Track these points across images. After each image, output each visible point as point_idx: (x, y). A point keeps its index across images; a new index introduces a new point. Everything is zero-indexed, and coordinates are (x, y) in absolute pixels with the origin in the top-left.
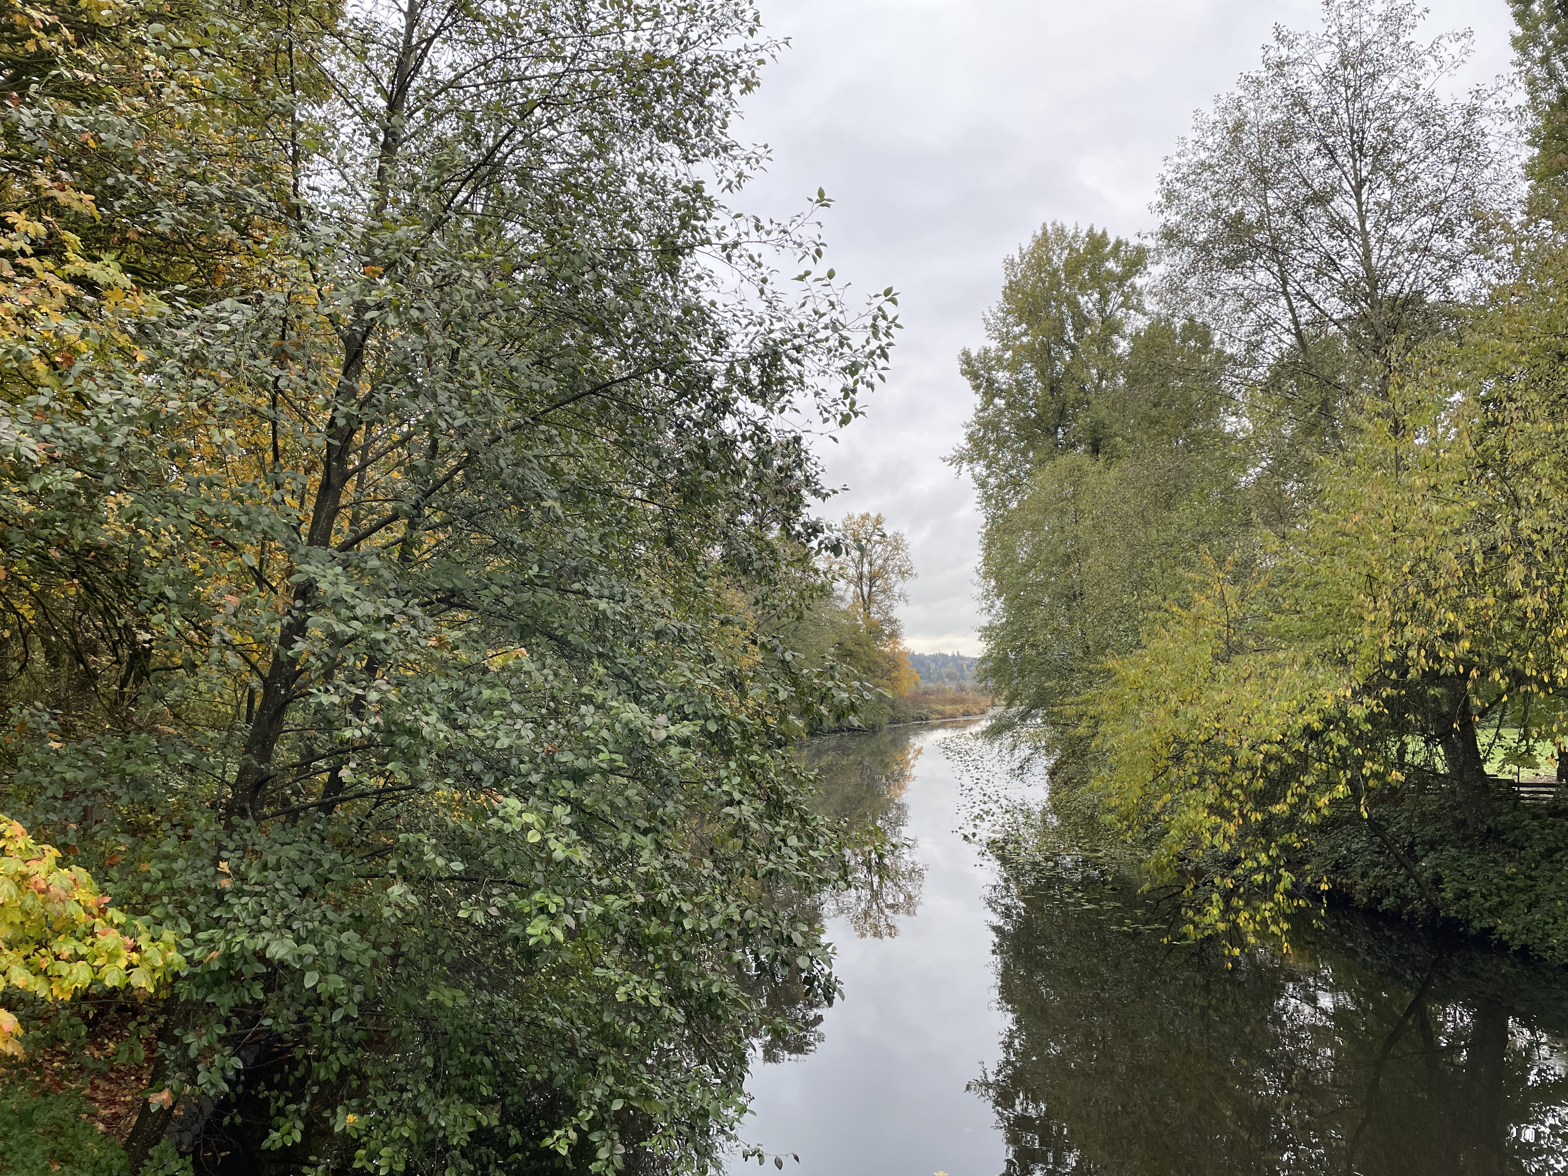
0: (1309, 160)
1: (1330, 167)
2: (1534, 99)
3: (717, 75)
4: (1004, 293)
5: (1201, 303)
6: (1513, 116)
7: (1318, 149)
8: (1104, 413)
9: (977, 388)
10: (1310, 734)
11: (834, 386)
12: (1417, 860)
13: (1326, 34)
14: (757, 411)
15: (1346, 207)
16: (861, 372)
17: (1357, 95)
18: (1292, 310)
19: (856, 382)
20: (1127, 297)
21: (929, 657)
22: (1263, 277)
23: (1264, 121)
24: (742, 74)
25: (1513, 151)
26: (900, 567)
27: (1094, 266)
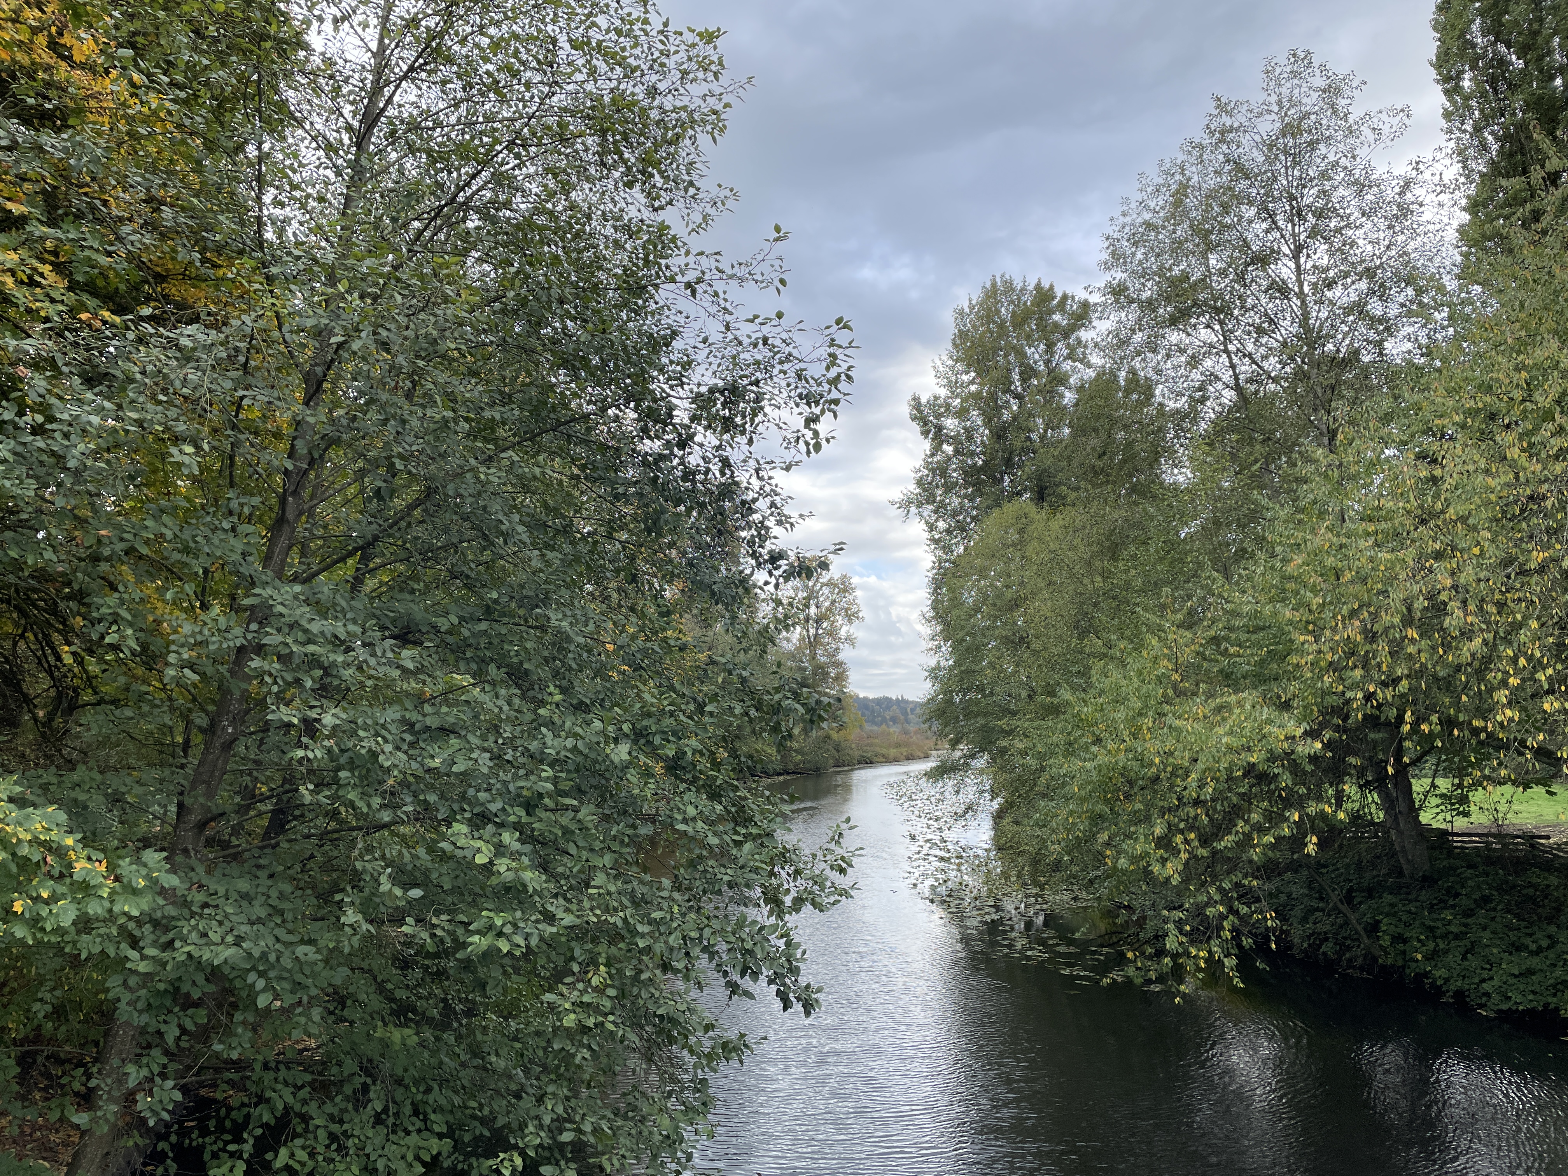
0: (1250, 222)
1: (1270, 231)
4: (954, 341)
7: (1259, 213)
8: (1050, 462)
9: (926, 433)
12: (1355, 907)
15: (1284, 270)
17: (1296, 163)
18: (1233, 366)
20: (1072, 349)
21: (874, 700)
22: (1204, 334)
23: (1206, 186)
26: (847, 610)
27: (1041, 318)
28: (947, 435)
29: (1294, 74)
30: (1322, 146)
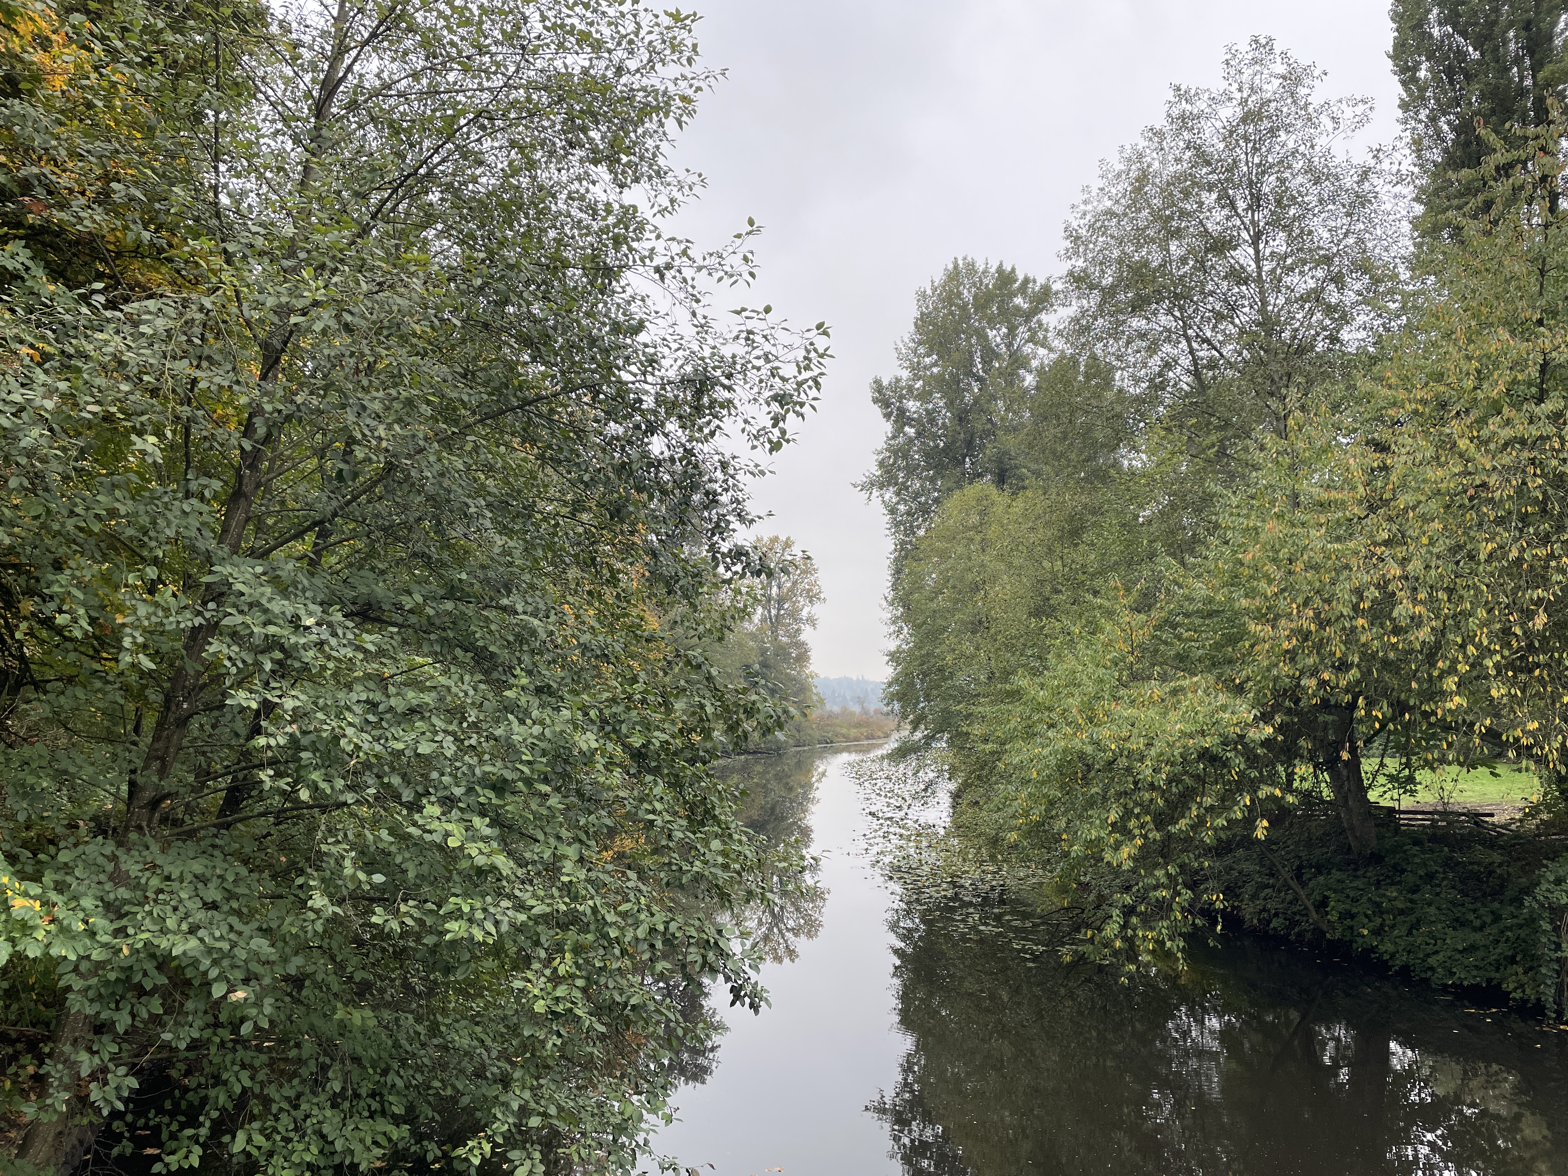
4: (916, 324)
7: (1219, 200)
9: (887, 416)
11: (764, 414)
15: (1245, 256)
18: (1192, 352)
20: (1033, 332)
22: (1165, 320)
23: (1167, 172)
26: (809, 591)
27: (1003, 301)
28: (909, 418)
29: (1255, 61)
30: (1282, 133)
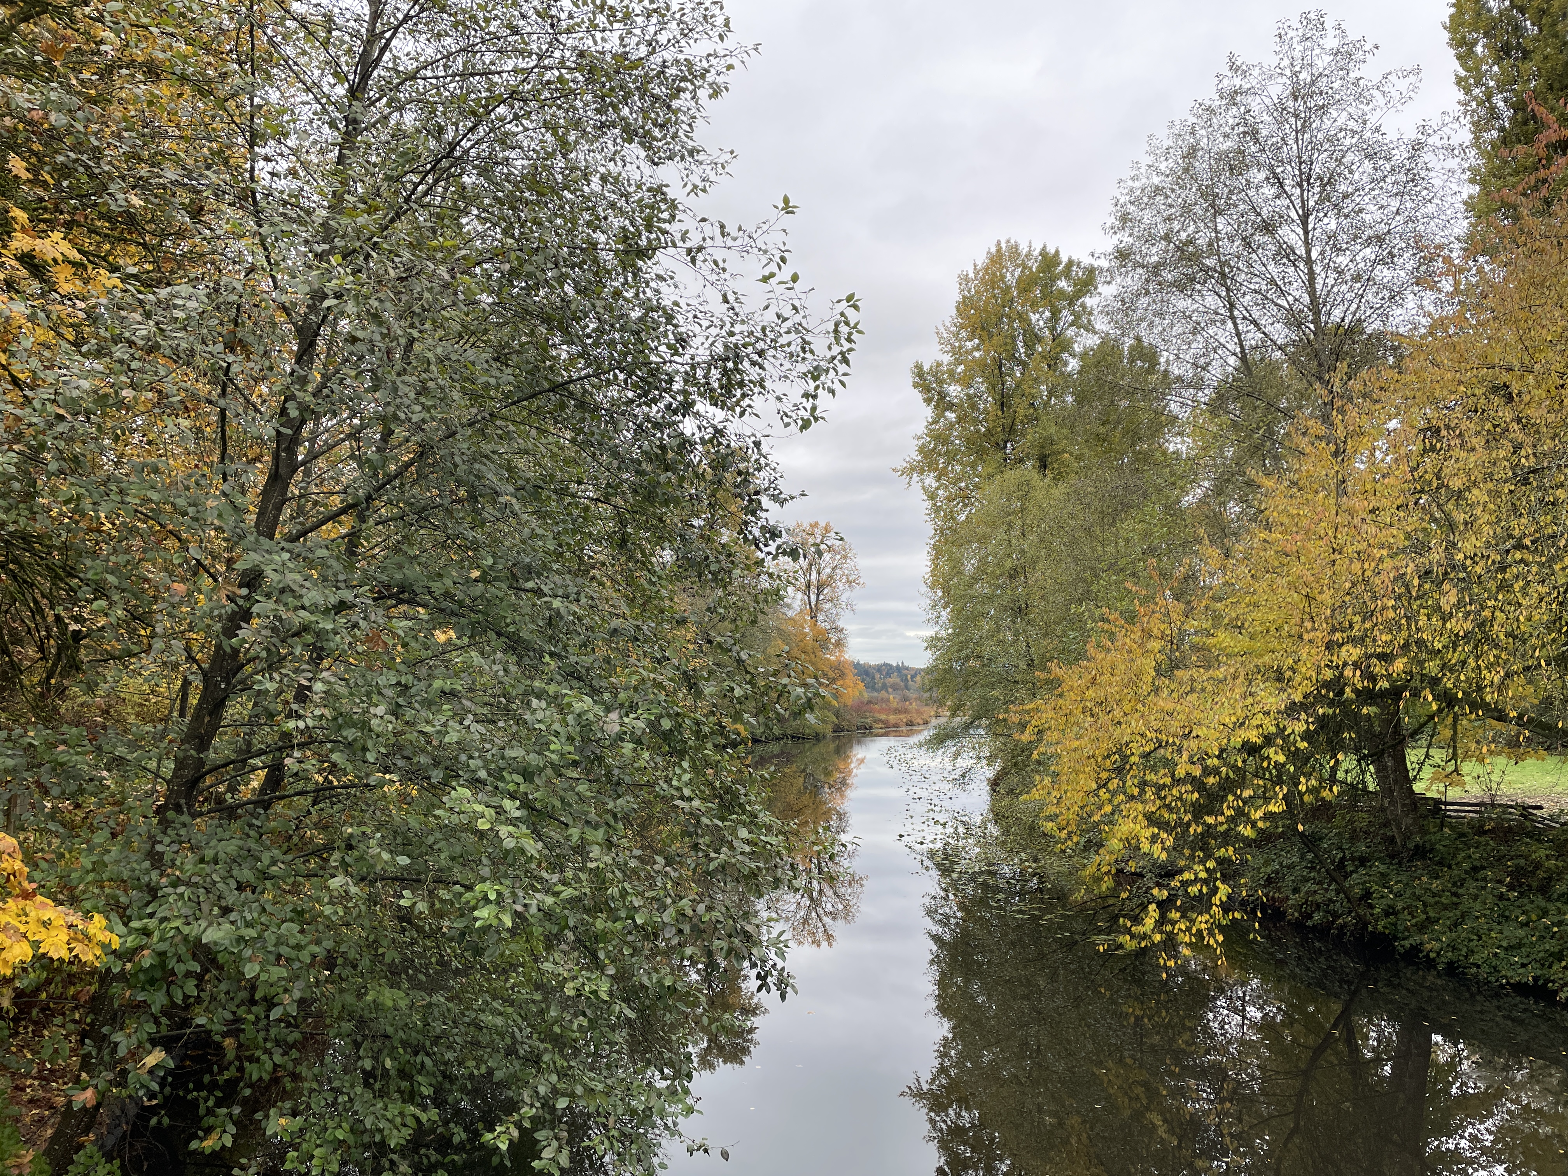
0: (1257, 188)
1: (1278, 197)
2: (1477, 138)
3: (684, 79)
4: (958, 308)
5: (1151, 325)
6: (1456, 152)
7: (1267, 178)
8: (1053, 430)
9: (928, 401)
10: (1250, 749)
11: (795, 391)
12: (1347, 876)
13: (1278, 66)
14: (717, 415)
15: (1293, 236)
16: (822, 378)
17: (1306, 126)
18: (1238, 334)
19: (817, 387)
20: (1078, 317)
21: (873, 667)
22: (1211, 301)
23: (1215, 149)
24: (710, 77)
25: (1455, 188)
26: (848, 576)
27: (1046, 285)
28: (950, 403)
